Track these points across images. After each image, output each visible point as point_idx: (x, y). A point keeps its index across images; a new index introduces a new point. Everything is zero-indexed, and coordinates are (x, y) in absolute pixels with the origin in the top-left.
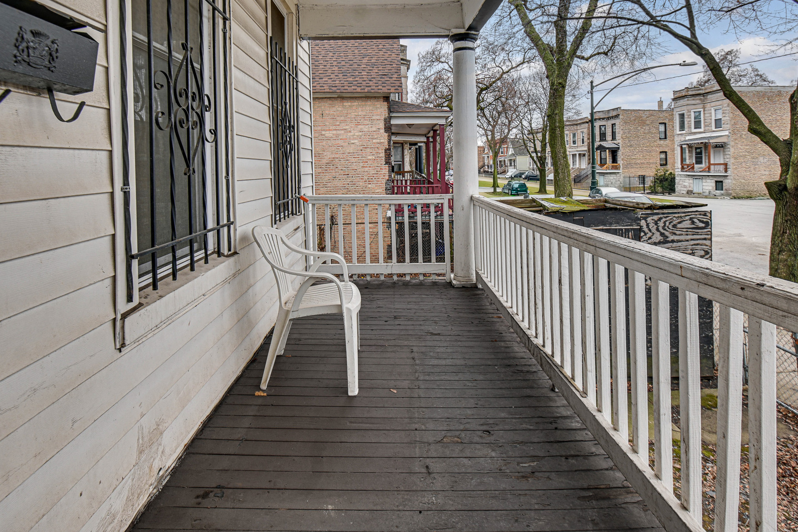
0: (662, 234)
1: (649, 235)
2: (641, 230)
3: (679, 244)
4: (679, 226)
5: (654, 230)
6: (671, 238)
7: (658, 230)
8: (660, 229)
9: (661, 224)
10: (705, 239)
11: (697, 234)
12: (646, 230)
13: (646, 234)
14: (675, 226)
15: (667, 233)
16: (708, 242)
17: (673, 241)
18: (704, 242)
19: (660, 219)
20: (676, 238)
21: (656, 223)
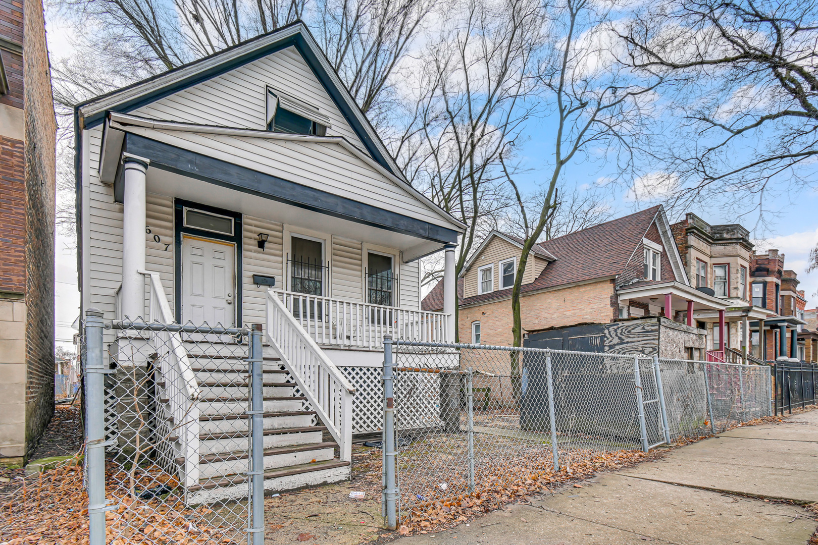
0: (620, 338)
1: (611, 339)
2: (605, 336)
3: (633, 344)
4: (632, 331)
5: (614, 336)
6: (627, 340)
7: (616, 335)
8: (619, 334)
9: (619, 331)
10: (653, 339)
11: (647, 336)
12: (608, 335)
13: (608, 339)
14: (629, 332)
15: (623, 337)
16: (656, 342)
17: (628, 342)
18: (653, 341)
19: (618, 328)
20: (629, 340)
21: (616, 331)
